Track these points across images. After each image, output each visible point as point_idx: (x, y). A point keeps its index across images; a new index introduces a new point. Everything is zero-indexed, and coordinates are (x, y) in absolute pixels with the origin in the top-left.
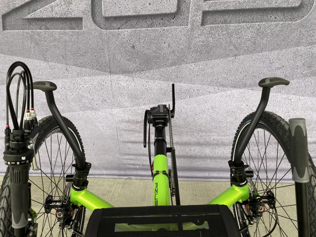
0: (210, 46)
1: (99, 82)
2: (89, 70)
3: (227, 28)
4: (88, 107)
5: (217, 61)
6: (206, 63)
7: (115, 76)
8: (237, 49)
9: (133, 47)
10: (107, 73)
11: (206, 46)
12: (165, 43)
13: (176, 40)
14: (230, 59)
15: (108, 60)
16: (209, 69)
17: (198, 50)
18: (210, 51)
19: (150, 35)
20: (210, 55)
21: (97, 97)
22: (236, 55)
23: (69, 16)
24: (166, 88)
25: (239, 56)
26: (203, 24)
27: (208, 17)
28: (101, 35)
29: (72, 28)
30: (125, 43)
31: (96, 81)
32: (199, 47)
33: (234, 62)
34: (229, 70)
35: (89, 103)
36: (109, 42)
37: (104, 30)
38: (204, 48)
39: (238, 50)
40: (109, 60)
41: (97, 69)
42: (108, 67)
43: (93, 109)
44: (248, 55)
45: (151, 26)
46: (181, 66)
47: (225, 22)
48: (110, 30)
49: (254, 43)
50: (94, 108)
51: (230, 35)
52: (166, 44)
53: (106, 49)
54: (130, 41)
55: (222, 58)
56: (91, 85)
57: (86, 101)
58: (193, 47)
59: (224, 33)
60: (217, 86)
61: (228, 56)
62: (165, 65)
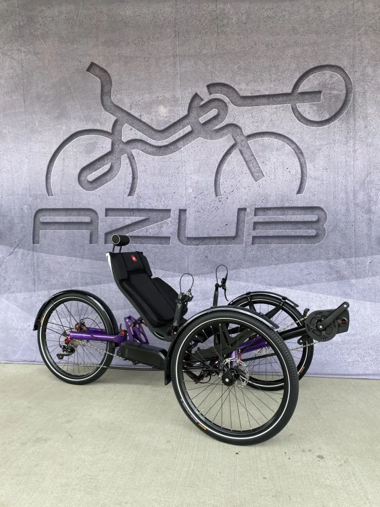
0: (258, 258)
2: (172, 272)
3: (269, 248)
5: (264, 267)
6: (257, 269)
8: (276, 260)
9: (207, 257)
10: (186, 275)
11: (256, 258)
13: (236, 253)
15: (187, 266)
16: (259, 273)
17: (250, 260)
18: (258, 261)
19: (218, 249)
20: (258, 264)
22: (276, 264)
23: (160, 235)
25: (278, 265)
26: (253, 244)
27: (256, 240)
28: (183, 249)
29: (161, 244)
30: (201, 254)
32: (251, 258)
33: (276, 269)
34: (272, 274)
37: (186, 246)
38: (254, 259)
41: (178, 272)
42: (187, 270)
45: (219, 243)
46: (239, 270)
47: (268, 243)
49: (288, 257)
51: (272, 251)
52: (229, 255)
53: (186, 258)
54: (204, 253)
55: (267, 266)
58: (247, 258)
59: (268, 249)
60: (265, 285)
61: (271, 264)
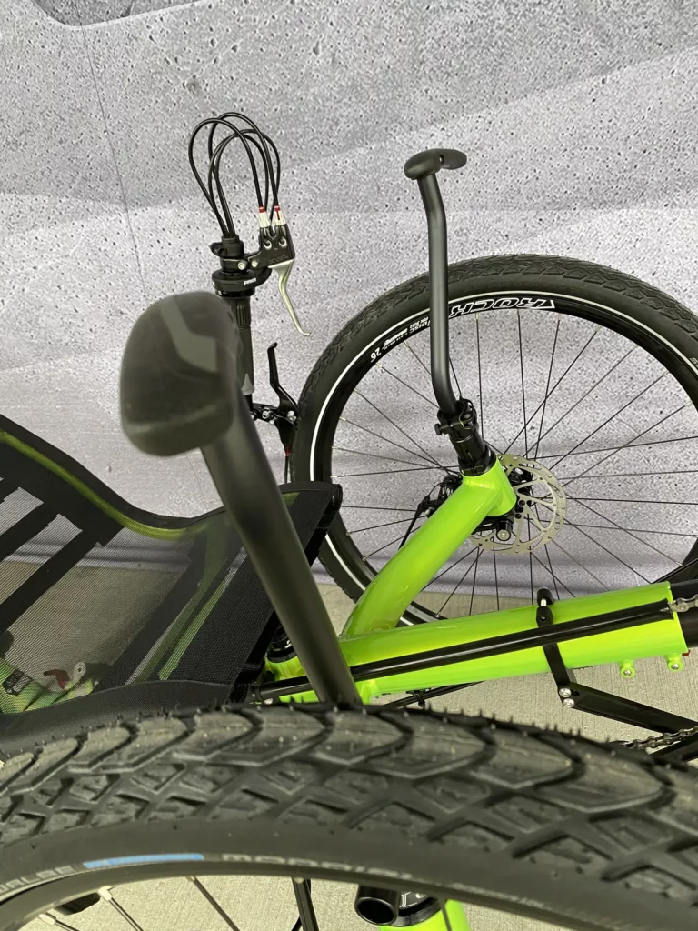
0: (500, 42)
1: (88, 244)
2: (46, 198)
4: (63, 342)
6: (489, 118)
7: (146, 215)
9: (194, 85)
10: (114, 206)
11: (483, 44)
12: (315, 51)
13: (362, 30)
14: (584, 86)
15: (108, 151)
16: (501, 143)
17: (450, 66)
18: (500, 63)
19: (252, 23)
20: (500, 82)
21: (90, 303)
22: (606, 69)
24: (337, 240)
25: (616, 72)
28: (65, 49)
30: (160, 73)
31: (78, 239)
32: (457, 53)
33: (598, 101)
34: (578, 136)
35: (64, 328)
36: (100, 78)
37: (75, 28)
38: (474, 52)
39: (611, 46)
40: (113, 150)
41: (77, 194)
42: (114, 178)
43: (81, 350)
44: (654, 63)
46: (391, 142)
48: (94, 22)
50: (84, 345)
52: (321, 53)
53: (95, 108)
54: (176, 59)
55: (549, 87)
56: (64, 259)
57: (55, 323)
58: (431, 57)
60: (532, 208)
62: (328, 145)
